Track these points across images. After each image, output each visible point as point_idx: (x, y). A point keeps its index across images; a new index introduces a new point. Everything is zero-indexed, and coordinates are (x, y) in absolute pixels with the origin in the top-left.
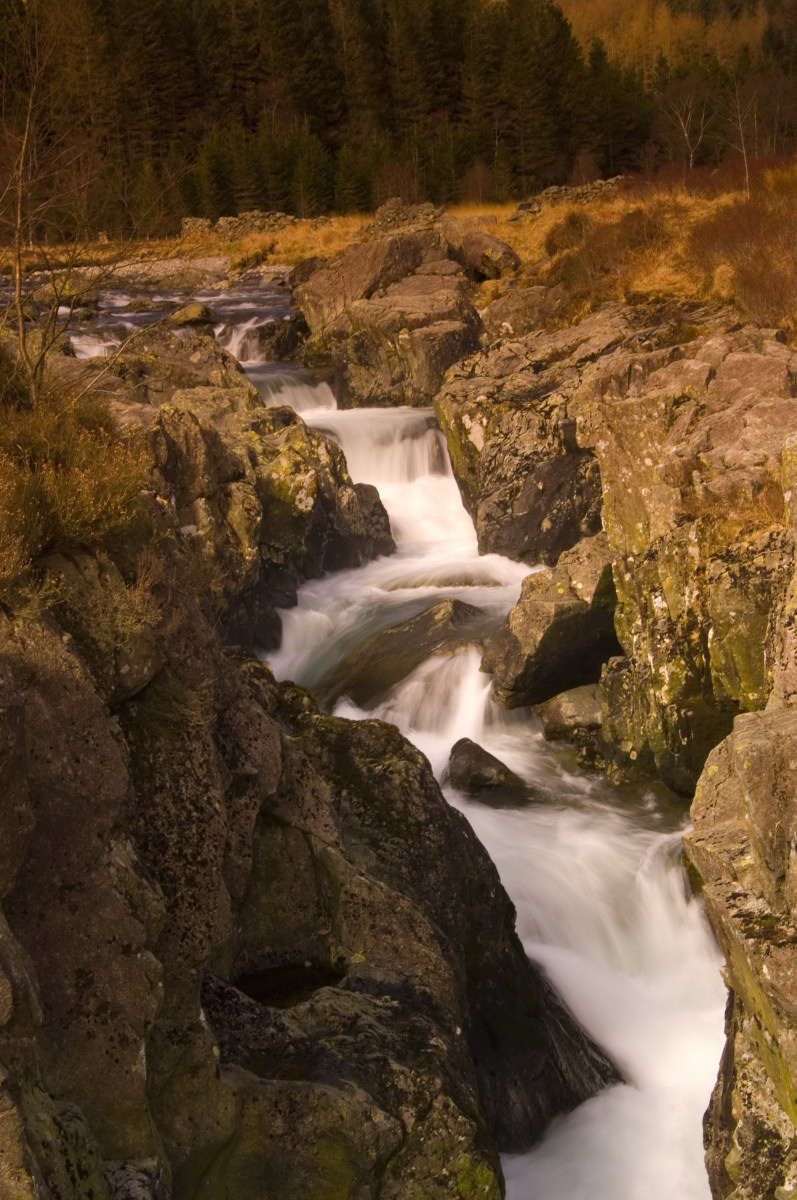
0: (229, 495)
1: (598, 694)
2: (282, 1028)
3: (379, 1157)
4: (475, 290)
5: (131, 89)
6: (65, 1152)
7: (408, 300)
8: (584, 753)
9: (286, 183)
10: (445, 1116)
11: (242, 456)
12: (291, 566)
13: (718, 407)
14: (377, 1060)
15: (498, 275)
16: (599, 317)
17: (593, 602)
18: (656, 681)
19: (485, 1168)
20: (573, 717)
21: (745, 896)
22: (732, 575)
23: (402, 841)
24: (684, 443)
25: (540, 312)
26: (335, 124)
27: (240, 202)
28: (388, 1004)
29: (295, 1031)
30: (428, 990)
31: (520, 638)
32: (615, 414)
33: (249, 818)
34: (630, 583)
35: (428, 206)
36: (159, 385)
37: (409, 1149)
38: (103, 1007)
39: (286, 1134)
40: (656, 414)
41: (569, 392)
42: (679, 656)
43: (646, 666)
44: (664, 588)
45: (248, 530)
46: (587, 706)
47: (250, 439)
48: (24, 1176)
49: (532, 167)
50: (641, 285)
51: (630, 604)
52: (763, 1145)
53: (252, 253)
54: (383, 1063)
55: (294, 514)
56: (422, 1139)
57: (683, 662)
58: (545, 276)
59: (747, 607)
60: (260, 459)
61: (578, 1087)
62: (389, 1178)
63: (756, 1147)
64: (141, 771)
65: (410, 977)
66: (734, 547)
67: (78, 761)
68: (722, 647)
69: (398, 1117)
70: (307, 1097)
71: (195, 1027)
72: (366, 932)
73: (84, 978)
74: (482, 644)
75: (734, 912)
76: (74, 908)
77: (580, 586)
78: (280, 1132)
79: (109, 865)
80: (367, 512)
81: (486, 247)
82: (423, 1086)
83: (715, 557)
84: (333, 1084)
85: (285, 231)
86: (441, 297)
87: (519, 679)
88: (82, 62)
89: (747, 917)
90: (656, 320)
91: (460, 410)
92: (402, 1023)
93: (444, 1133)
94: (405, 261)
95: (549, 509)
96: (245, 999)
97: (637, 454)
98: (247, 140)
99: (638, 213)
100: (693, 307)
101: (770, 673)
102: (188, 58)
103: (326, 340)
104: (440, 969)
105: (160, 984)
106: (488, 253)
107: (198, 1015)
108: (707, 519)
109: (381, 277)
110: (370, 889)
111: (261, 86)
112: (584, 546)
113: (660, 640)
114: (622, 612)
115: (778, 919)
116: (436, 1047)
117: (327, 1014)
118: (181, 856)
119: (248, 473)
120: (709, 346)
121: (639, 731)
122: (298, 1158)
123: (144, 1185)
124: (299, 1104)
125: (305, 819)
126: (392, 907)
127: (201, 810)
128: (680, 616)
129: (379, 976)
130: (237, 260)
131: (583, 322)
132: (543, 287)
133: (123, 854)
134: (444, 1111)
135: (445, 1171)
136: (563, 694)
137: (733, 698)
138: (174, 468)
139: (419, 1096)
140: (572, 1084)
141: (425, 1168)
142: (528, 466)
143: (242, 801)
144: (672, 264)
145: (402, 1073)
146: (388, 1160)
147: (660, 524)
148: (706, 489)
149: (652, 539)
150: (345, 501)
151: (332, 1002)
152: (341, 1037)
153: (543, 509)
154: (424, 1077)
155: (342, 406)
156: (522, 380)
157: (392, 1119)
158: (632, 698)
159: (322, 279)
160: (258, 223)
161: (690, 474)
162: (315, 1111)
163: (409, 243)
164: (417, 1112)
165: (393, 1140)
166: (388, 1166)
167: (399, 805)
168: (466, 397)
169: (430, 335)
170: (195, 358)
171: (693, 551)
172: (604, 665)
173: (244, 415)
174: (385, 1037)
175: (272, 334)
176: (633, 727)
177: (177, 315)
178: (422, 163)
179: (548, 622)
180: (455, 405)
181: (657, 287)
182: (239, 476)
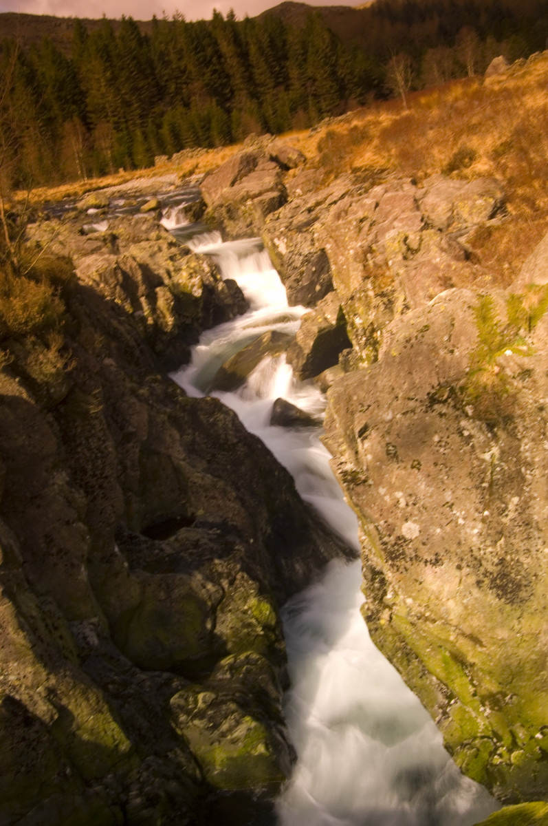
0: (156, 294)
2: (162, 550)
3: (212, 604)
4: (285, 175)
5: (127, 96)
6: (44, 620)
7: (251, 184)
9: (207, 133)
10: (243, 582)
11: (163, 273)
12: (196, 325)
13: (381, 221)
14: (208, 559)
15: (296, 166)
16: (338, 181)
17: (337, 323)
18: (361, 359)
19: (265, 603)
20: (332, 381)
21: (346, 463)
22: (384, 304)
23: (226, 453)
24: (364, 241)
25: (314, 182)
26: (228, 100)
27: (187, 144)
28: (215, 532)
29: (168, 550)
30: (235, 523)
31: (302, 345)
32: (332, 231)
33: (134, 453)
35: (268, 136)
36: (124, 244)
37: (227, 599)
38: (60, 551)
39: (167, 599)
40: (352, 228)
41: (323, 221)
43: (356, 353)
44: (360, 313)
45: (168, 309)
47: (168, 264)
48: (21, 633)
49: (328, 108)
50: (358, 163)
52: (376, 579)
54: (211, 561)
55: (193, 298)
56: (233, 594)
57: (371, 348)
58: (317, 164)
60: (173, 274)
62: (219, 613)
63: (373, 580)
64: (67, 438)
65: (226, 518)
66: (385, 290)
67: (30, 437)
69: (220, 585)
70: (174, 580)
71: (113, 554)
72: (203, 499)
73: (49, 538)
74: (286, 350)
75: (340, 471)
76: (39, 507)
77: (329, 317)
78: (163, 598)
79: (54, 484)
80: (232, 292)
81: (289, 154)
82: (231, 569)
83: (376, 295)
84: (186, 573)
85: (202, 158)
86: (266, 181)
87: (305, 365)
88: (101, 86)
89: (345, 473)
90: (364, 180)
91: (273, 236)
92: (221, 540)
93: (243, 590)
94: (249, 164)
95: (318, 280)
96: (143, 538)
97: (345, 249)
98: (186, 114)
99: (356, 128)
100: (383, 171)
102: (152, 77)
103: (215, 210)
104: (241, 513)
105: (88, 537)
106: (290, 156)
107: (114, 549)
108: (376, 277)
109: (238, 175)
110: (202, 479)
111: (189, 86)
112: (329, 296)
113: (361, 339)
115: (358, 473)
116: (238, 550)
117: (184, 541)
118: (94, 475)
119: (167, 281)
120: (375, 191)
122: (174, 609)
123: (92, 630)
124: (171, 584)
125: (168, 449)
126: (214, 486)
127: (102, 452)
128: (368, 326)
129: (211, 520)
130: (181, 174)
131: (331, 185)
132: (313, 170)
133: (61, 478)
134: (242, 580)
135: (245, 607)
136: (327, 370)
138: (128, 284)
139: (229, 574)
141: (236, 607)
142: (307, 260)
143: (130, 445)
144: (374, 150)
146: (218, 605)
147: (355, 282)
148: (374, 262)
149: (352, 290)
150: (220, 288)
151: (186, 534)
152: (190, 551)
153: (316, 280)
154: (232, 565)
155: (224, 240)
156: (301, 218)
157: (217, 586)
159: (210, 180)
160: (190, 154)
161: (365, 256)
162: (178, 587)
163: (250, 156)
164: (229, 582)
165: (218, 596)
166: (218, 608)
167: (223, 436)
168: (275, 229)
169: (261, 201)
170: (144, 227)
171: (371, 293)
172: (340, 354)
173: (166, 252)
174: (212, 548)
175: (190, 210)
177: (146, 207)
178: (274, 113)
179: (315, 336)
180: (270, 234)
181: (365, 163)
182: (161, 284)
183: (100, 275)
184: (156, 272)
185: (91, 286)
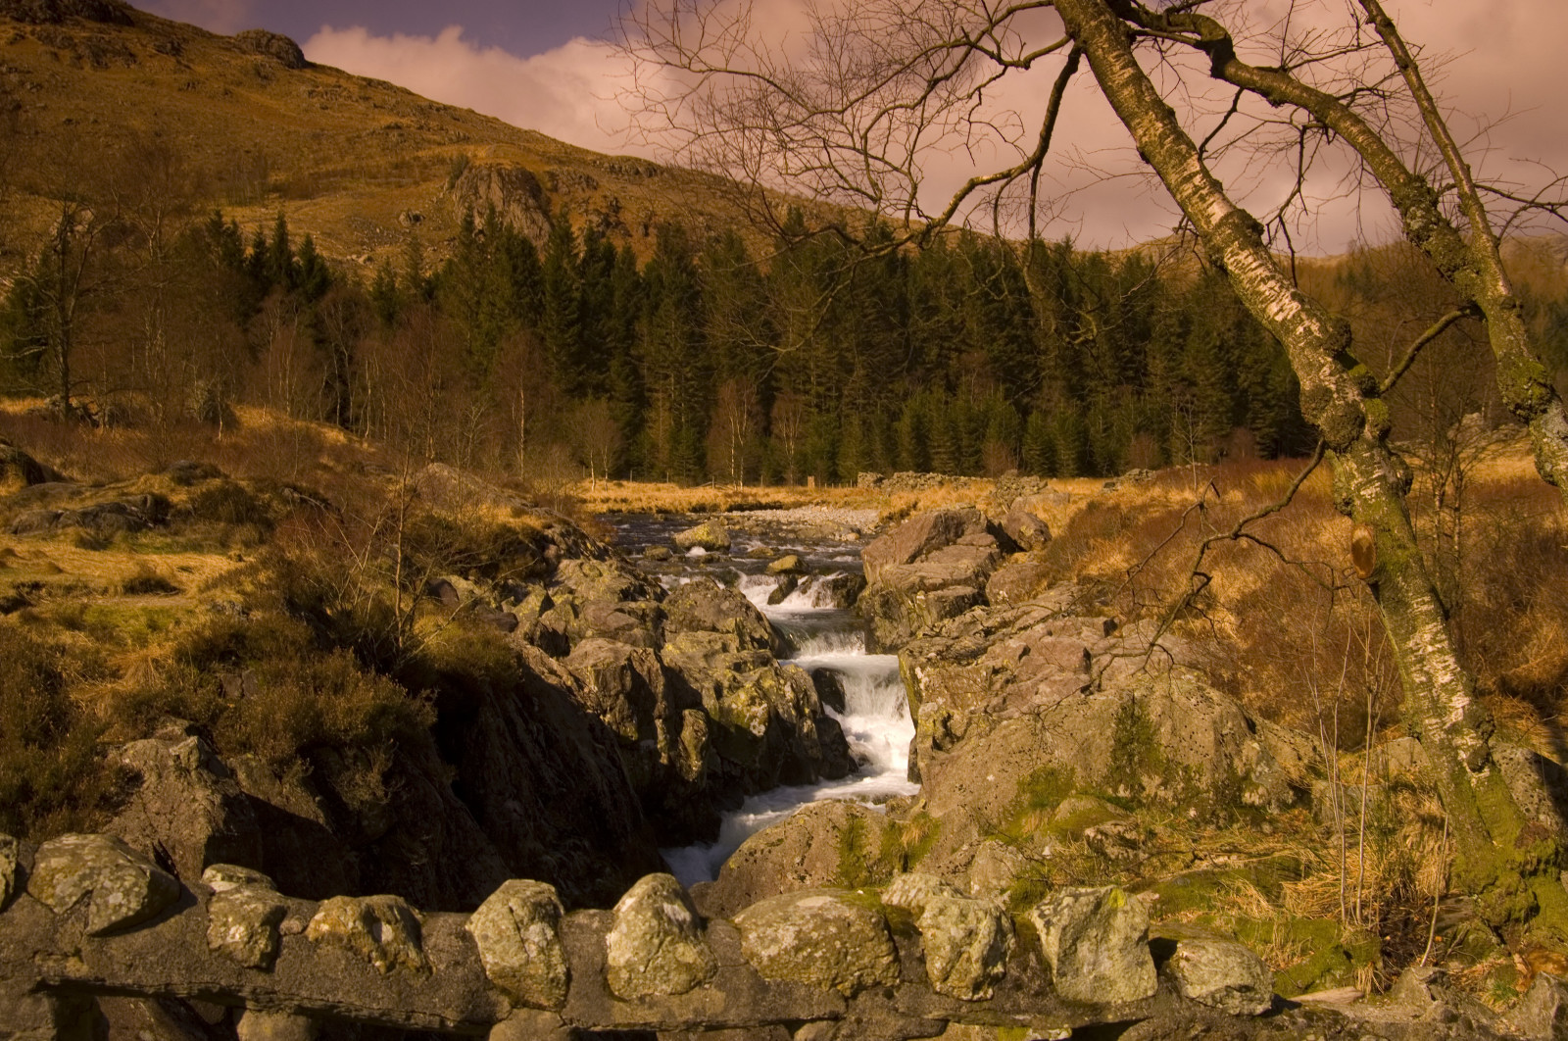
4: (1002, 561)
11: (707, 689)
13: (1025, 678)
15: (1028, 548)
26: (1029, 392)
45: (695, 747)
47: (726, 675)
50: (1094, 569)
53: (897, 510)
55: (749, 738)
80: (827, 740)
81: (1023, 525)
85: (928, 492)
86: (963, 566)
91: (916, 662)
94: (950, 531)
102: (901, 330)
106: (1023, 529)
109: (925, 546)
155: (870, 650)
156: (968, 643)
160: (911, 482)
163: (953, 518)
168: (921, 652)
169: (944, 597)
173: (732, 655)
175: (843, 587)
180: (910, 658)
181: (1105, 572)
182: (696, 702)
183: (597, 673)
184: (694, 686)
185: (569, 689)
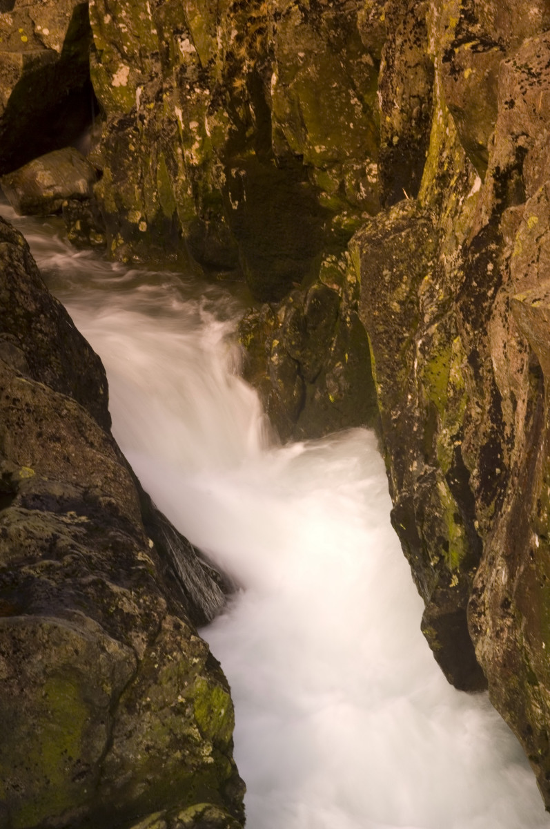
1: (75, 158)
3: (114, 692)
8: (78, 227)
10: (179, 638)
14: (94, 583)
17: (63, 50)
19: (221, 690)
20: (51, 187)
23: (12, 336)
28: (76, 521)
30: (113, 501)
34: (110, 26)
37: (144, 678)
39: (12, 677)
42: (221, 108)
43: (170, 122)
44: (193, 28)
46: (66, 174)
51: (109, 52)
54: (99, 585)
56: (156, 666)
57: (226, 114)
59: (318, 46)
61: (199, 597)
62: (122, 713)
65: (89, 488)
68: (287, 94)
69: (130, 644)
70: (34, 632)
72: (32, 441)
77: (46, 32)
78: (4, 676)
82: (148, 606)
84: (60, 614)
92: (100, 540)
93: (179, 657)
101: (388, 119)
104: (120, 476)
110: (34, 391)
113: (189, 91)
114: (99, 60)
116: (144, 562)
117: (22, 539)
121: (151, 198)
122: (26, 703)
124: (24, 642)
126: (58, 411)
128: (211, 61)
129: (57, 490)
134: (176, 632)
135: (180, 699)
136: (36, 161)
137: (297, 152)
139: (147, 617)
140: (193, 595)
141: (160, 697)
145: (124, 595)
146: (122, 693)
151: (25, 523)
152: (44, 562)
157: (125, 647)
158: (140, 159)
162: (45, 648)
164: (147, 637)
165: (128, 670)
166: (121, 700)
174: (91, 558)
176: (143, 194)
179: (16, 77)
